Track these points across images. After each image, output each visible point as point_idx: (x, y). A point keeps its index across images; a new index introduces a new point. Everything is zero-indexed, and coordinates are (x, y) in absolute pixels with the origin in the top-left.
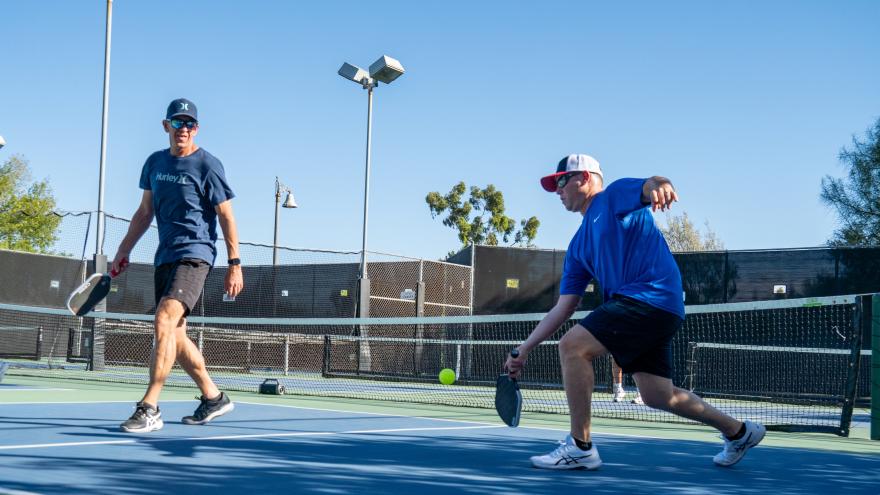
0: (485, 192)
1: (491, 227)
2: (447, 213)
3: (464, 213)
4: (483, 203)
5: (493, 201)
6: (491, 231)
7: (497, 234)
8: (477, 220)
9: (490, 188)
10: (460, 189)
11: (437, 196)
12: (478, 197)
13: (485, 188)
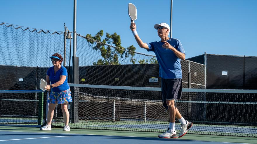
0: (112, 36)
1: (116, 52)
2: (95, 45)
3: (103, 45)
4: (111, 40)
5: (116, 39)
6: (116, 53)
7: (118, 55)
8: (109, 48)
9: (115, 34)
10: (101, 33)
11: (90, 36)
12: (110, 38)
13: (113, 34)
